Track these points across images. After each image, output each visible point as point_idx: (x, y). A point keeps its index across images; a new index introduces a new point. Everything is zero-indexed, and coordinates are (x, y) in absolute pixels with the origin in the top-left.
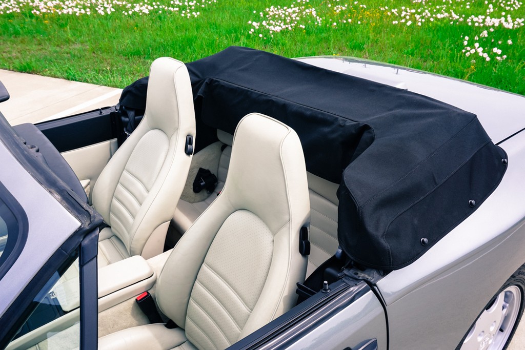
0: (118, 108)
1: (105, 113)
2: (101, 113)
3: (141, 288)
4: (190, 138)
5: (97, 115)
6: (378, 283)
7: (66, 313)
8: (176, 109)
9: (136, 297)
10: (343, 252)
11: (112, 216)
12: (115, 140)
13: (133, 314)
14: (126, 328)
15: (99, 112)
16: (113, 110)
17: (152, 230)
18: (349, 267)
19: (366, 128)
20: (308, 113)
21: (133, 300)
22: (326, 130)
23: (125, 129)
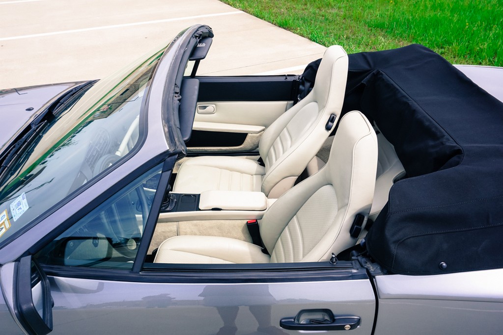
0: (300, 78)
1: (289, 79)
2: (286, 78)
3: (254, 215)
4: (333, 117)
5: (283, 79)
6: (377, 277)
7: (200, 210)
8: (328, 91)
9: (248, 220)
10: (365, 242)
11: (267, 159)
12: (292, 102)
13: (243, 231)
14: (236, 238)
15: (285, 77)
16: (296, 78)
17: (281, 178)
18: (364, 256)
19: (458, 152)
20: (427, 123)
21: (245, 222)
22: (431, 143)
23: (299, 96)
